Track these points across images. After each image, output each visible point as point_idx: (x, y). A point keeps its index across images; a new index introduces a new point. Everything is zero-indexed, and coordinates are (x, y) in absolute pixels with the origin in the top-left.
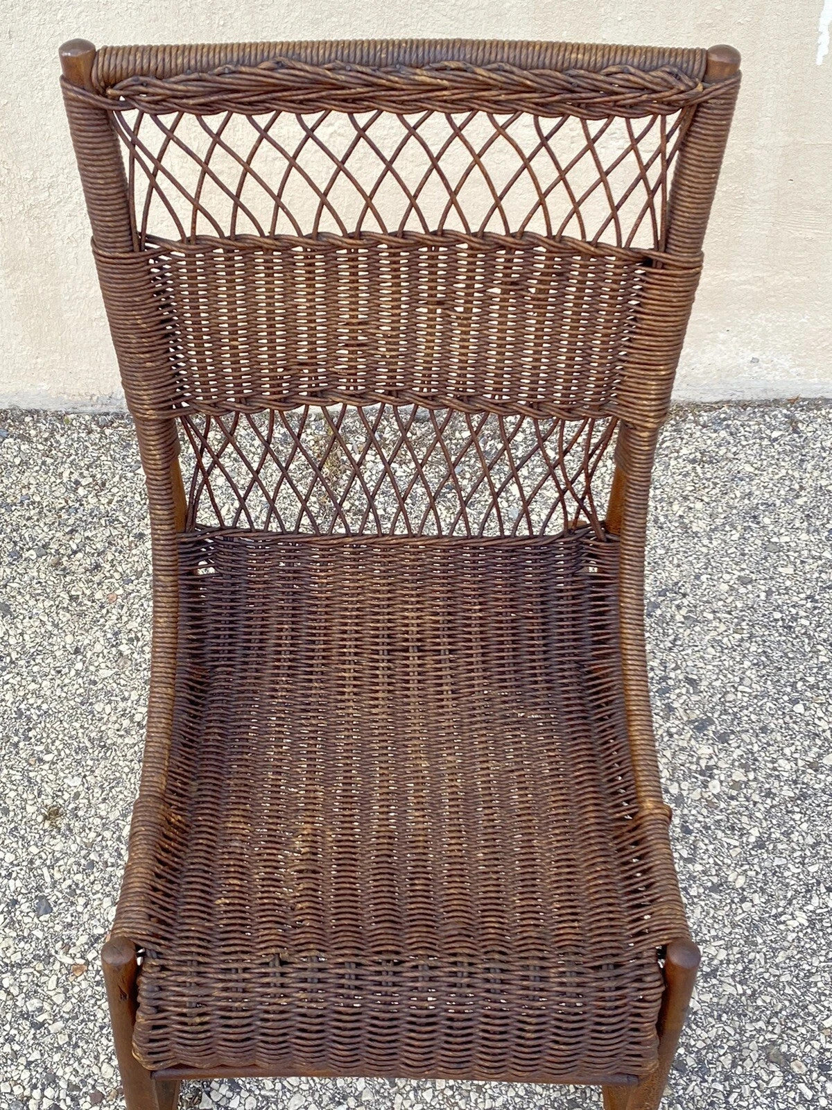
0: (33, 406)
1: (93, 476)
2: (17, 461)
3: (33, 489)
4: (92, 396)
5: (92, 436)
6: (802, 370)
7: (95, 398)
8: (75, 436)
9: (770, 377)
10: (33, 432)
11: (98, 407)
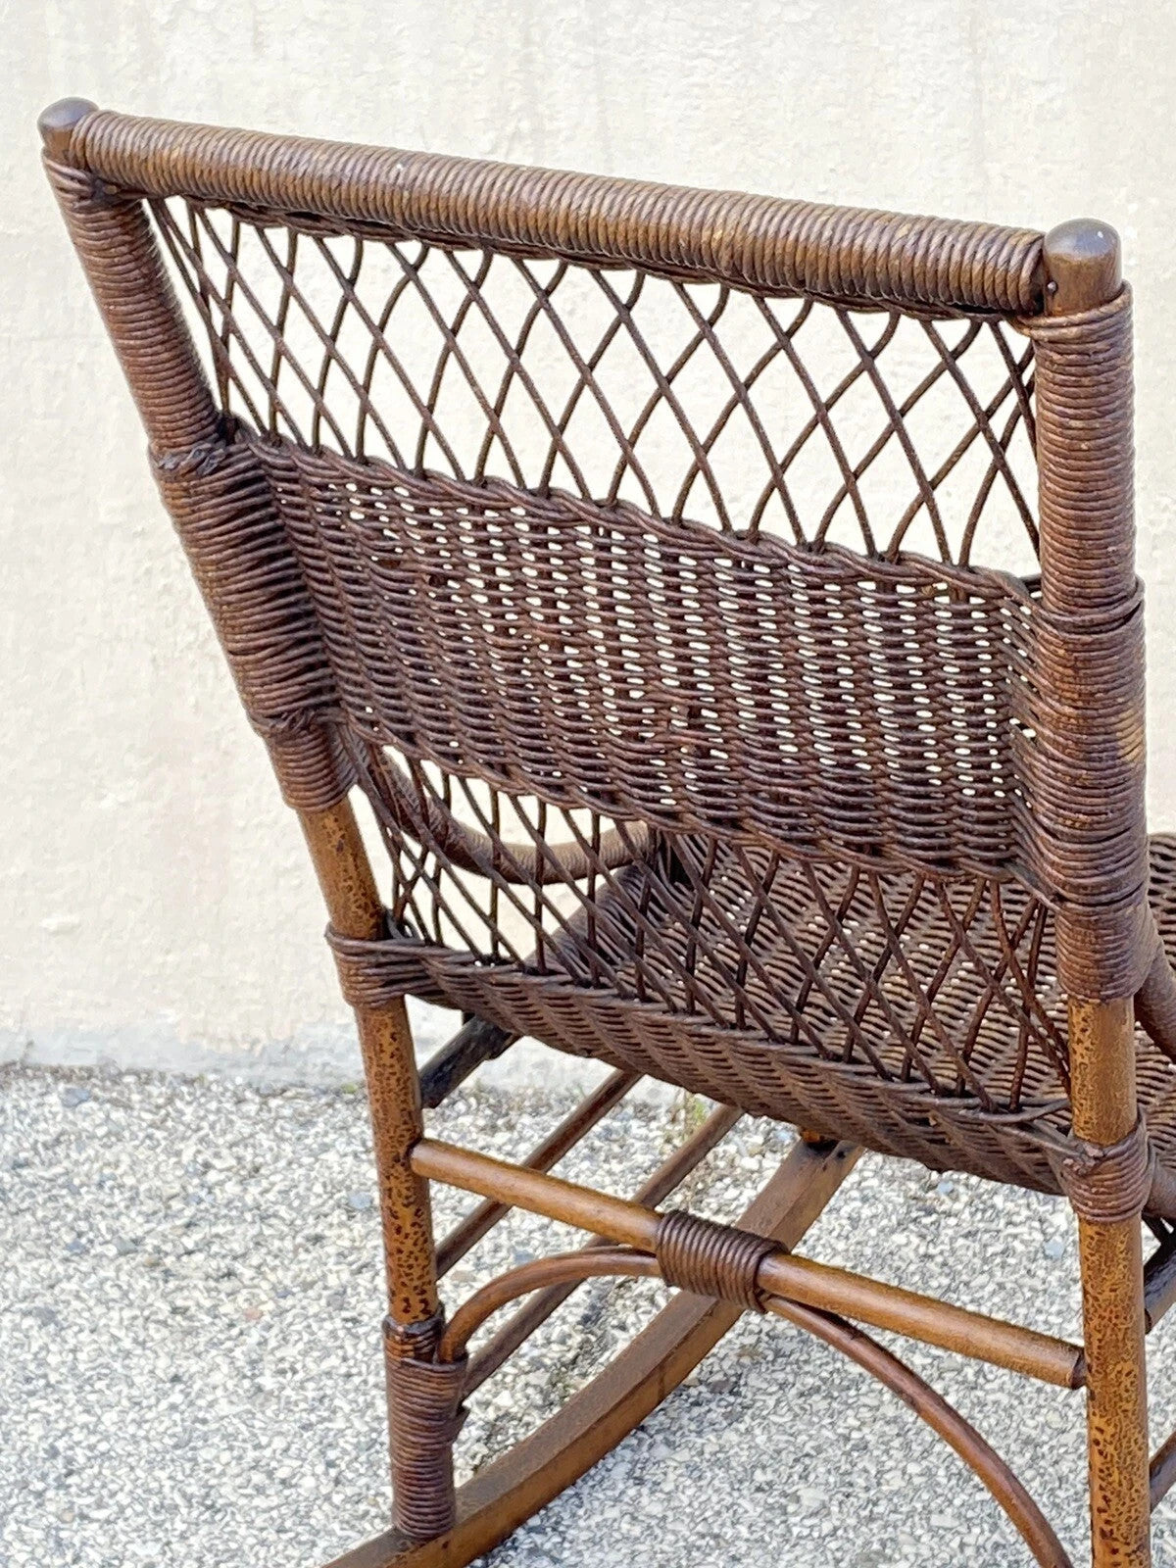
0: (143, 1063)
1: (239, 1159)
2: (101, 1131)
3: (123, 1168)
4: (255, 1042)
5: (245, 1108)
7: (258, 1048)
8: (213, 1105)
10: (136, 1097)
11: (260, 1070)
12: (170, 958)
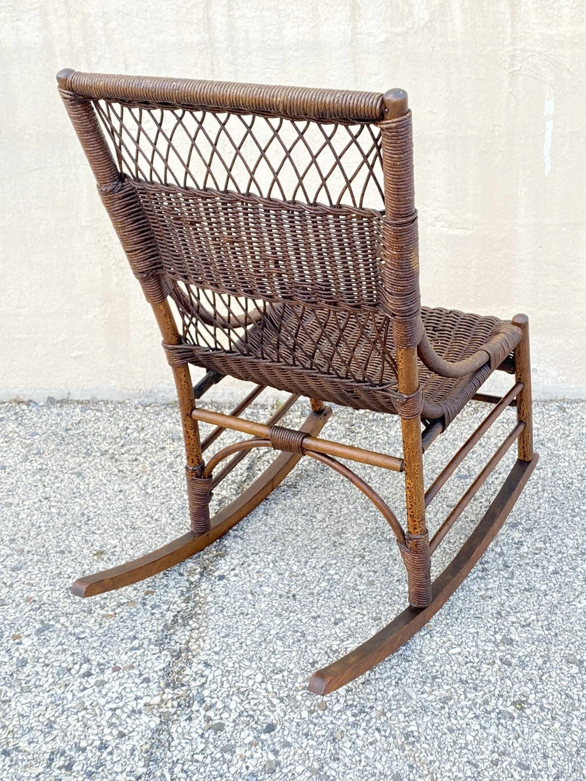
0: (105, 398)
1: (137, 426)
2: (93, 419)
3: (101, 429)
4: (141, 390)
5: (138, 410)
6: (564, 378)
7: (141, 392)
8: (128, 410)
9: (545, 383)
10: (104, 408)
11: (143, 398)
12: (113, 364)
